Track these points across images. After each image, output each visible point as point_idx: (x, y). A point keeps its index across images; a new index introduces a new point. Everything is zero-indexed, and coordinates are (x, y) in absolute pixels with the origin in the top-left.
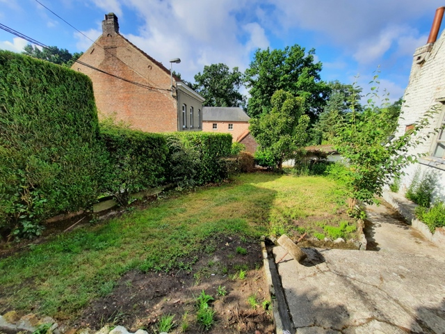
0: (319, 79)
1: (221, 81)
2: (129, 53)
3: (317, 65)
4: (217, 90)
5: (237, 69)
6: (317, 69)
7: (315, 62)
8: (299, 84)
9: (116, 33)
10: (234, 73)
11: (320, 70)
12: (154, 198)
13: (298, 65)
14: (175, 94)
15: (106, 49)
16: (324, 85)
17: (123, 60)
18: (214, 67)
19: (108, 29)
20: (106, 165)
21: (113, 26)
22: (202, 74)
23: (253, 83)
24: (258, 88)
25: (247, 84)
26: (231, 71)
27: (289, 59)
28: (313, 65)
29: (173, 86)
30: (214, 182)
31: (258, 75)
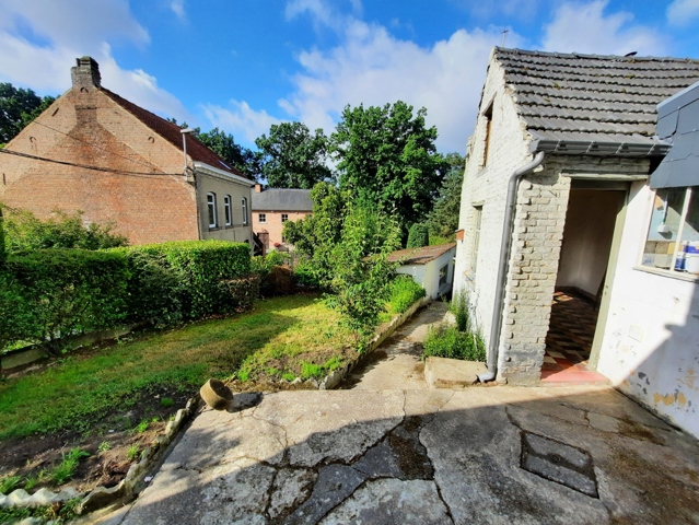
0: (435, 150)
1: (298, 149)
2: (117, 118)
3: (430, 130)
4: (293, 162)
5: (320, 131)
6: (429, 137)
7: (427, 127)
8: (404, 157)
9: (94, 87)
10: (317, 138)
11: (435, 138)
12: (113, 342)
13: (404, 130)
14: (192, 179)
15: (78, 108)
16: (438, 161)
17: (107, 127)
18: (287, 127)
19: (82, 81)
20: (16, 303)
21: (90, 77)
22: (267, 137)
23: (343, 153)
24: (349, 162)
25: (334, 154)
26: (312, 134)
27: (390, 122)
28: (424, 131)
29: (188, 168)
30: (218, 313)
31: (348, 143)
